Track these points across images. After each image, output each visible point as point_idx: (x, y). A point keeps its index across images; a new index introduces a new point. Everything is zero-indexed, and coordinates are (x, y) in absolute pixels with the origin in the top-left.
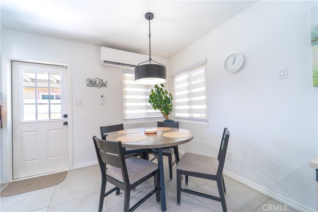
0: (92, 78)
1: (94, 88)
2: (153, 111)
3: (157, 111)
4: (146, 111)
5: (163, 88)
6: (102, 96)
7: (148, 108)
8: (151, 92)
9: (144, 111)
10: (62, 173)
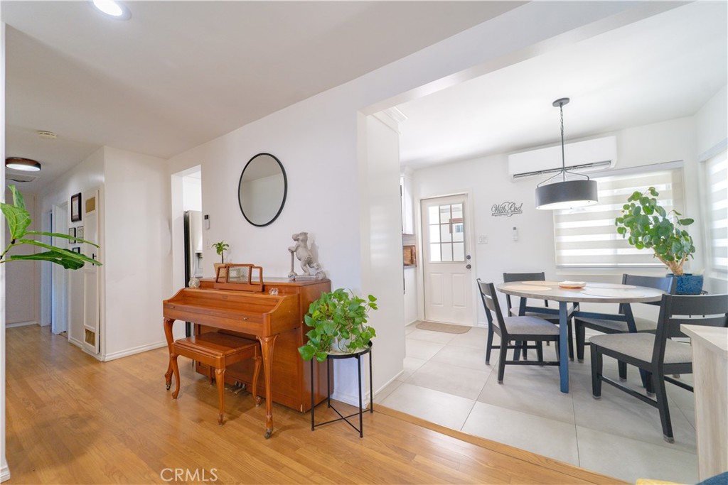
0: (499, 203)
1: (503, 218)
2: (633, 251)
3: (644, 253)
4: (616, 251)
5: (655, 197)
6: (515, 229)
7: (617, 244)
8: (623, 212)
9: (609, 252)
10: (465, 327)
